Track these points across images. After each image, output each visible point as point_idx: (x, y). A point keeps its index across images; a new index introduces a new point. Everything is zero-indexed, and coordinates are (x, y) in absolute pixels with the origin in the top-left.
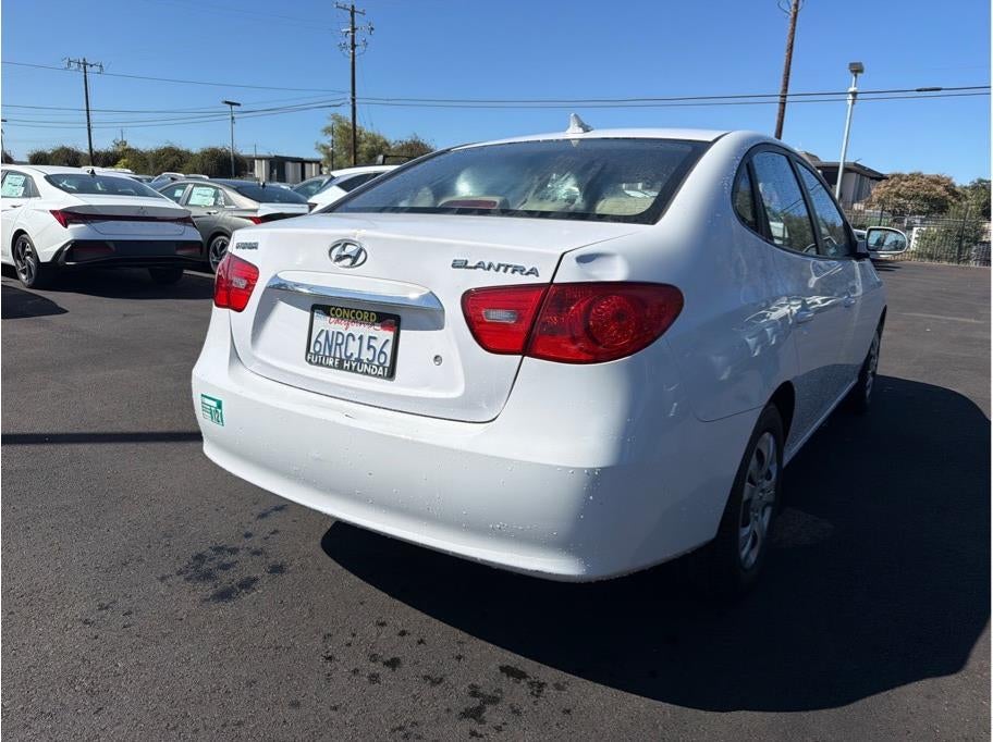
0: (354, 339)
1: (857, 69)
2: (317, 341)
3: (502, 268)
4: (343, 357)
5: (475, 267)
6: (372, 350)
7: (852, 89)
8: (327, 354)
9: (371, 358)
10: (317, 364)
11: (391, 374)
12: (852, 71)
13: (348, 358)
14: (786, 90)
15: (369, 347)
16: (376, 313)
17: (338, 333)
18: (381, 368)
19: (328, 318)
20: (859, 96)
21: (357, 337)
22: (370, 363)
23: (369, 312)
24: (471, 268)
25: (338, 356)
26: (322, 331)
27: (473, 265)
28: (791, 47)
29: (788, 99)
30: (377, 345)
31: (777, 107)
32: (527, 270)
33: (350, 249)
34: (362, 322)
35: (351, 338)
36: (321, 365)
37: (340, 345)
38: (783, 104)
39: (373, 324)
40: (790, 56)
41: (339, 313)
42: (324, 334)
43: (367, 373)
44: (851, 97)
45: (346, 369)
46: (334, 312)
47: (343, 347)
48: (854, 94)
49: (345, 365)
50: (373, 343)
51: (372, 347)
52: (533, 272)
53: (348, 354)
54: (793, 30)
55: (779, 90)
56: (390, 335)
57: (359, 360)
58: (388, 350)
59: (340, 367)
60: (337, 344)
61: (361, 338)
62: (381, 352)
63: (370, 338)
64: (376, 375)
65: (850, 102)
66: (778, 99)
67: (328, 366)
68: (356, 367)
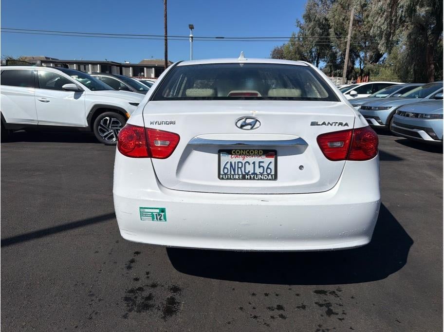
0: (249, 164)
1: (191, 27)
2: (224, 168)
3: (334, 124)
4: (244, 173)
5: (322, 125)
6: (262, 168)
7: (191, 36)
8: (233, 173)
9: (262, 172)
10: (228, 179)
11: (275, 177)
12: (190, 28)
13: (247, 174)
14: (166, 34)
15: (260, 167)
16: (262, 150)
17: (238, 162)
18: (270, 176)
19: (230, 156)
20: (194, 39)
21: (251, 163)
22: (261, 174)
23: (258, 150)
24: (319, 125)
25: (240, 173)
26: (227, 162)
27: (321, 124)
28: (166, 16)
29: (168, 37)
30: (265, 165)
31: (164, 42)
32: (344, 124)
33: (248, 121)
34: (254, 155)
35: (247, 164)
36: (231, 179)
37: (241, 168)
38: (166, 40)
39: (261, 156)
40: (166, 19)
41: (238, 152)
42: (229, 164)
43: (261, 179)
44: (191, 39)
45: (248, 179)
46: (234, 152)
47: (243, 169)
48: (192, 37)
49: (247, 177)
50: (261, 164)
51: (262, 166)
52: (346, 124)
53: (247, 172)
54: (166, 8)
55: (164, 34)
56: (272, 160)
57: (254, 173)
58: (272, 166)
59: (244, 178)
60: (238, 168)
61: (254, 163)
62: (268, 168)
63: (260, 162)
64: (267, 179)
65: (191, 41)
66: (164, 38)
67: (235, 179)
68: (254, 177)
